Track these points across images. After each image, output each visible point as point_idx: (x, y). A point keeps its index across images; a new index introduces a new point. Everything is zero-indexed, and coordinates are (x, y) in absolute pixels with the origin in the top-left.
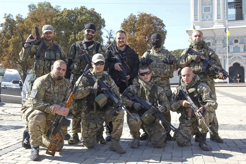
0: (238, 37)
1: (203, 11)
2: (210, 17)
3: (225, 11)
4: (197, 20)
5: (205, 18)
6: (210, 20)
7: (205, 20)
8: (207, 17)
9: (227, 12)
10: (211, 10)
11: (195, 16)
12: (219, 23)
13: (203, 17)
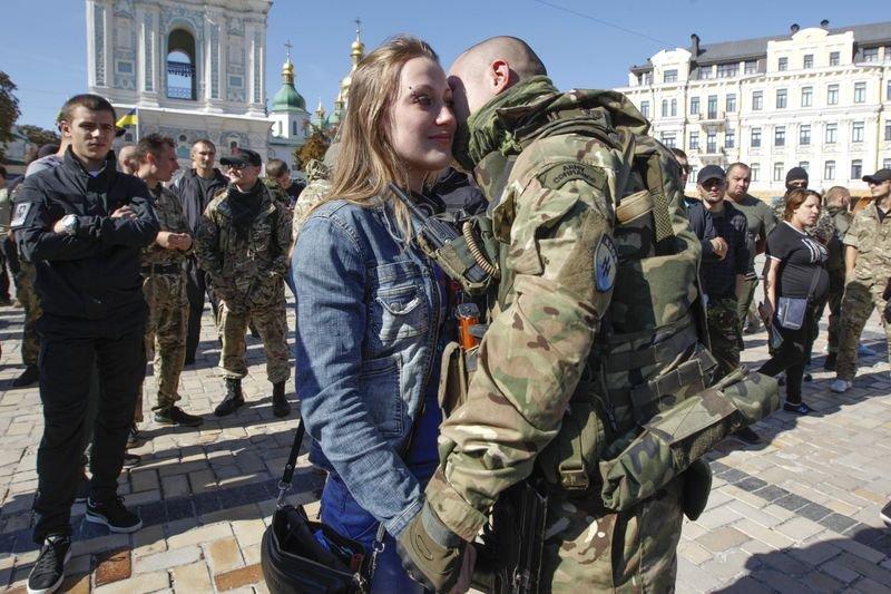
0: (185, 130)
1: (117, 70)
2: (130, 84)
3: (163, 78)
4: (102, 84)
5: (121, 83)
6: (130, 89)
7: (120, 88)
8: (125, 82)
9: (166, 80)
10: (133, 69)
11: (97, 75)
12: (149, 97)
13: (116, 81)
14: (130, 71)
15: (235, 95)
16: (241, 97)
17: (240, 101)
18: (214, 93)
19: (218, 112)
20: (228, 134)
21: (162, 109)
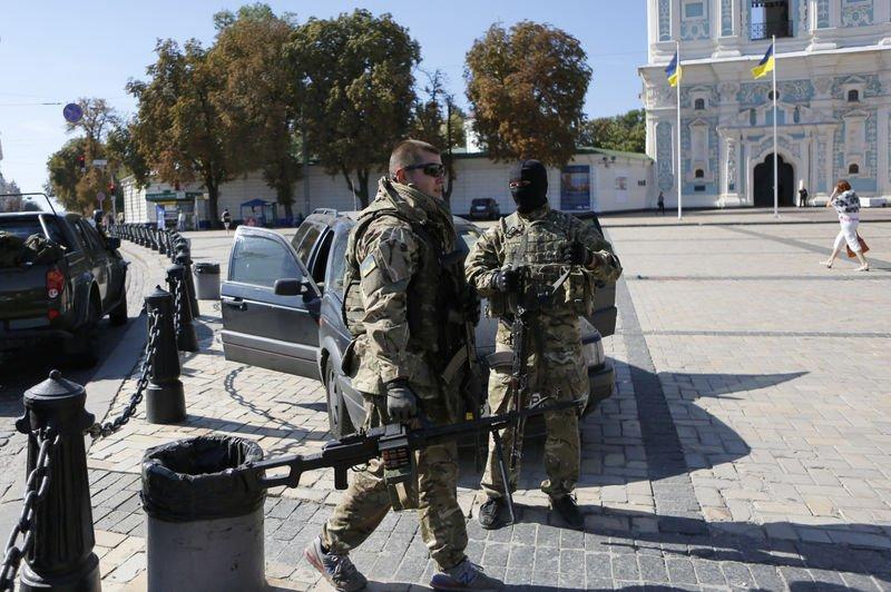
0: (778, 83)
1: (684, 15)
2: (701, 31)
3: (745, 13)
4: (668, 38)
5: (689, 33)
6: (702, 38)
7: (689, 39)
8: (695, 30)
9: (749, 16)
10: (705, 13)
11: (661, 27)
12: (728, 46)
13: (683, 31)
14: (701, 14)
15: (855, 17)
16: (866, 18)
17: (862, 24)
18: (823, 21)
19: (830, 48)
20: (844, 80)
21: (745, 58)
